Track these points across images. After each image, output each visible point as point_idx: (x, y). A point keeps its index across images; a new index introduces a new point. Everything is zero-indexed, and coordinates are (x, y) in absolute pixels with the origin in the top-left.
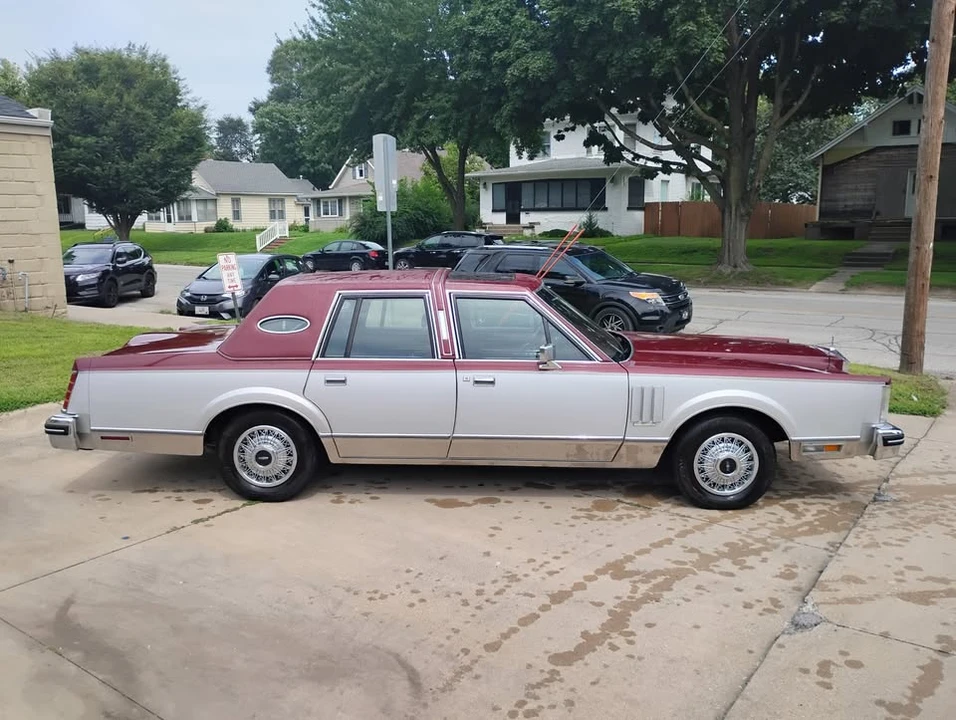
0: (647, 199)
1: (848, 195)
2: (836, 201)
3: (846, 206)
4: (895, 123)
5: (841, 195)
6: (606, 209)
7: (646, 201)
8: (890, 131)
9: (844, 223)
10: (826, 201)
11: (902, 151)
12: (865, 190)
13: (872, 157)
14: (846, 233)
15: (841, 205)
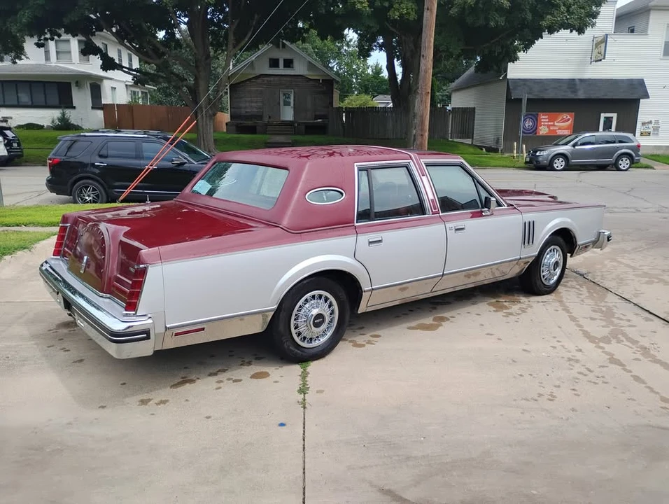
0: (104, 102)
1: (247, 104)
2: (240, 108)
3: (246, 112)
4: (271, 60)
5: (242, 105)
6: (74, 108)
7: (103, 103)
8: (268, 65)
9: (249, 123)
10: (234, 108)
11: (277, 78)
12: (256, 102)
13: (259, 81)
14: (252, 130)
15: (243, 111)
